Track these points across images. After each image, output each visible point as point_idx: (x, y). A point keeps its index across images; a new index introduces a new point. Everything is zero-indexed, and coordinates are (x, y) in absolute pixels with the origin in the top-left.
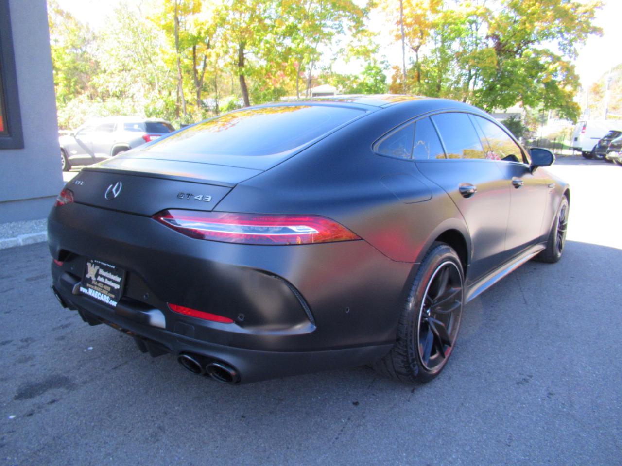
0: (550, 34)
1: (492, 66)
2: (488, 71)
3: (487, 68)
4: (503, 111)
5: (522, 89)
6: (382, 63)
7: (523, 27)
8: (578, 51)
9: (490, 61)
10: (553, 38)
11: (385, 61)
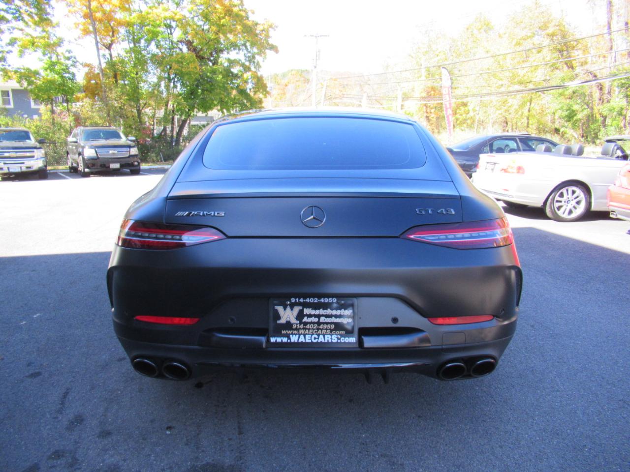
0: (236, 45)
1: (196, 71)
2: (193, 76)
3: (192, 73)
4: (204, 115)
5: (224, 94)
6: (69, 59)
7: (217, 36)
8: (261, 63)
9: (193, 67)
10: (239, 49)
11: (72, 57)
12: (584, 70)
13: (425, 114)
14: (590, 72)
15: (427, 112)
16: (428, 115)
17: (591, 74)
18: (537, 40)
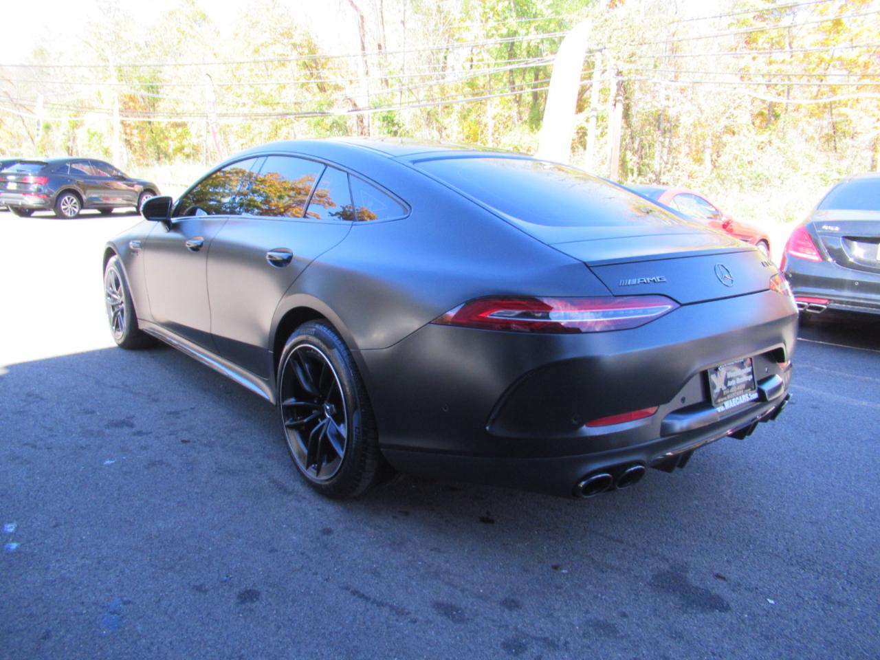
12: (343, 95)
13: (124, 137)
14: (349, 99)
15: (126, 134)
16: (128, 138)
17: (351, 101)
18: (279, 49)
